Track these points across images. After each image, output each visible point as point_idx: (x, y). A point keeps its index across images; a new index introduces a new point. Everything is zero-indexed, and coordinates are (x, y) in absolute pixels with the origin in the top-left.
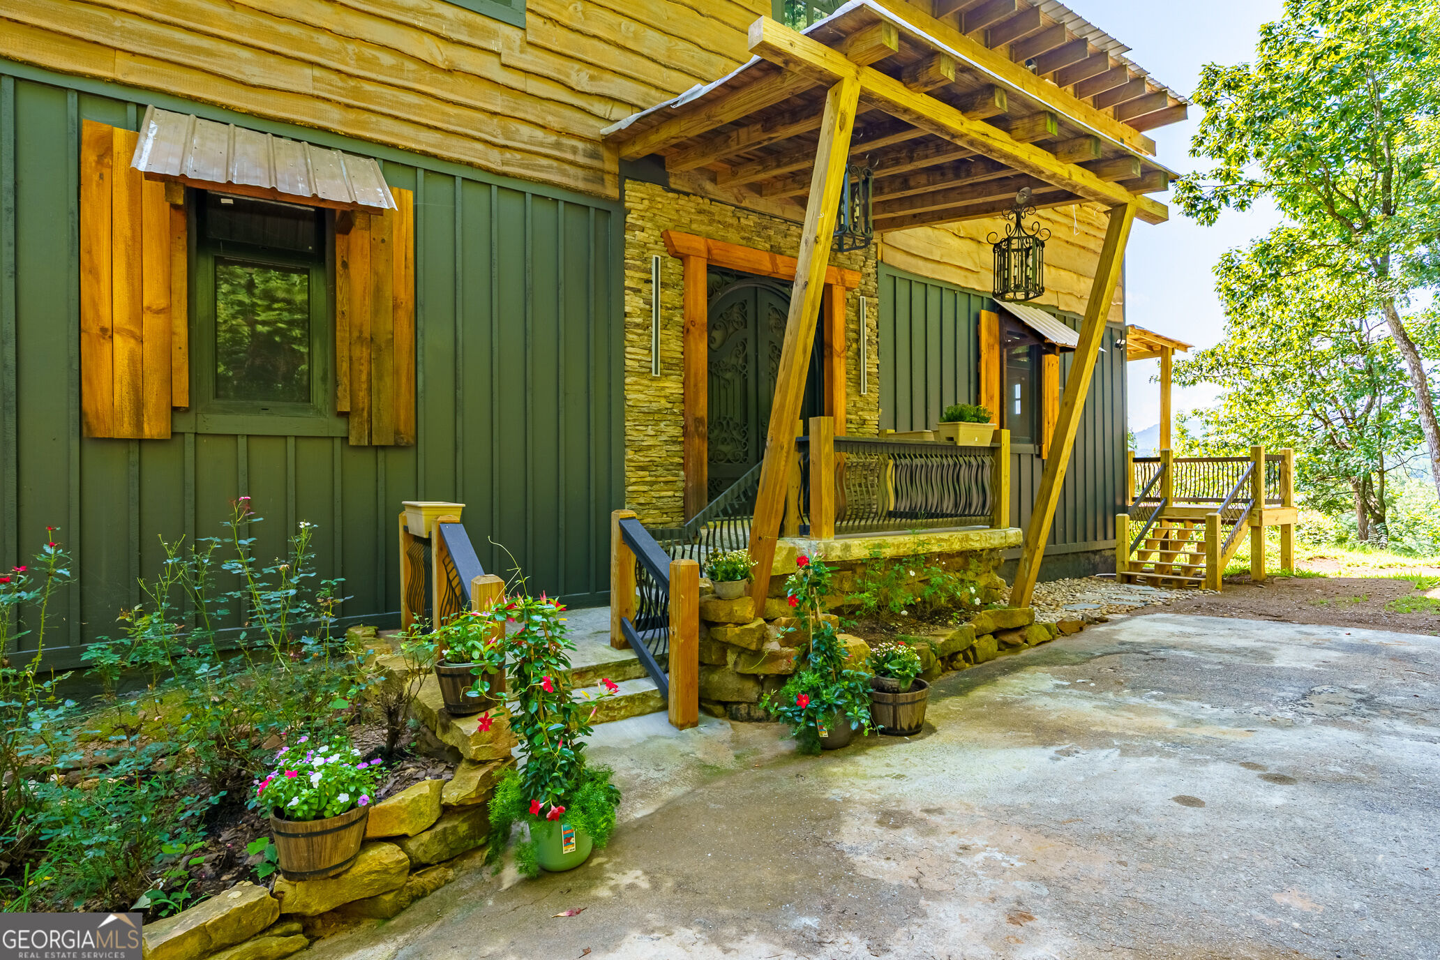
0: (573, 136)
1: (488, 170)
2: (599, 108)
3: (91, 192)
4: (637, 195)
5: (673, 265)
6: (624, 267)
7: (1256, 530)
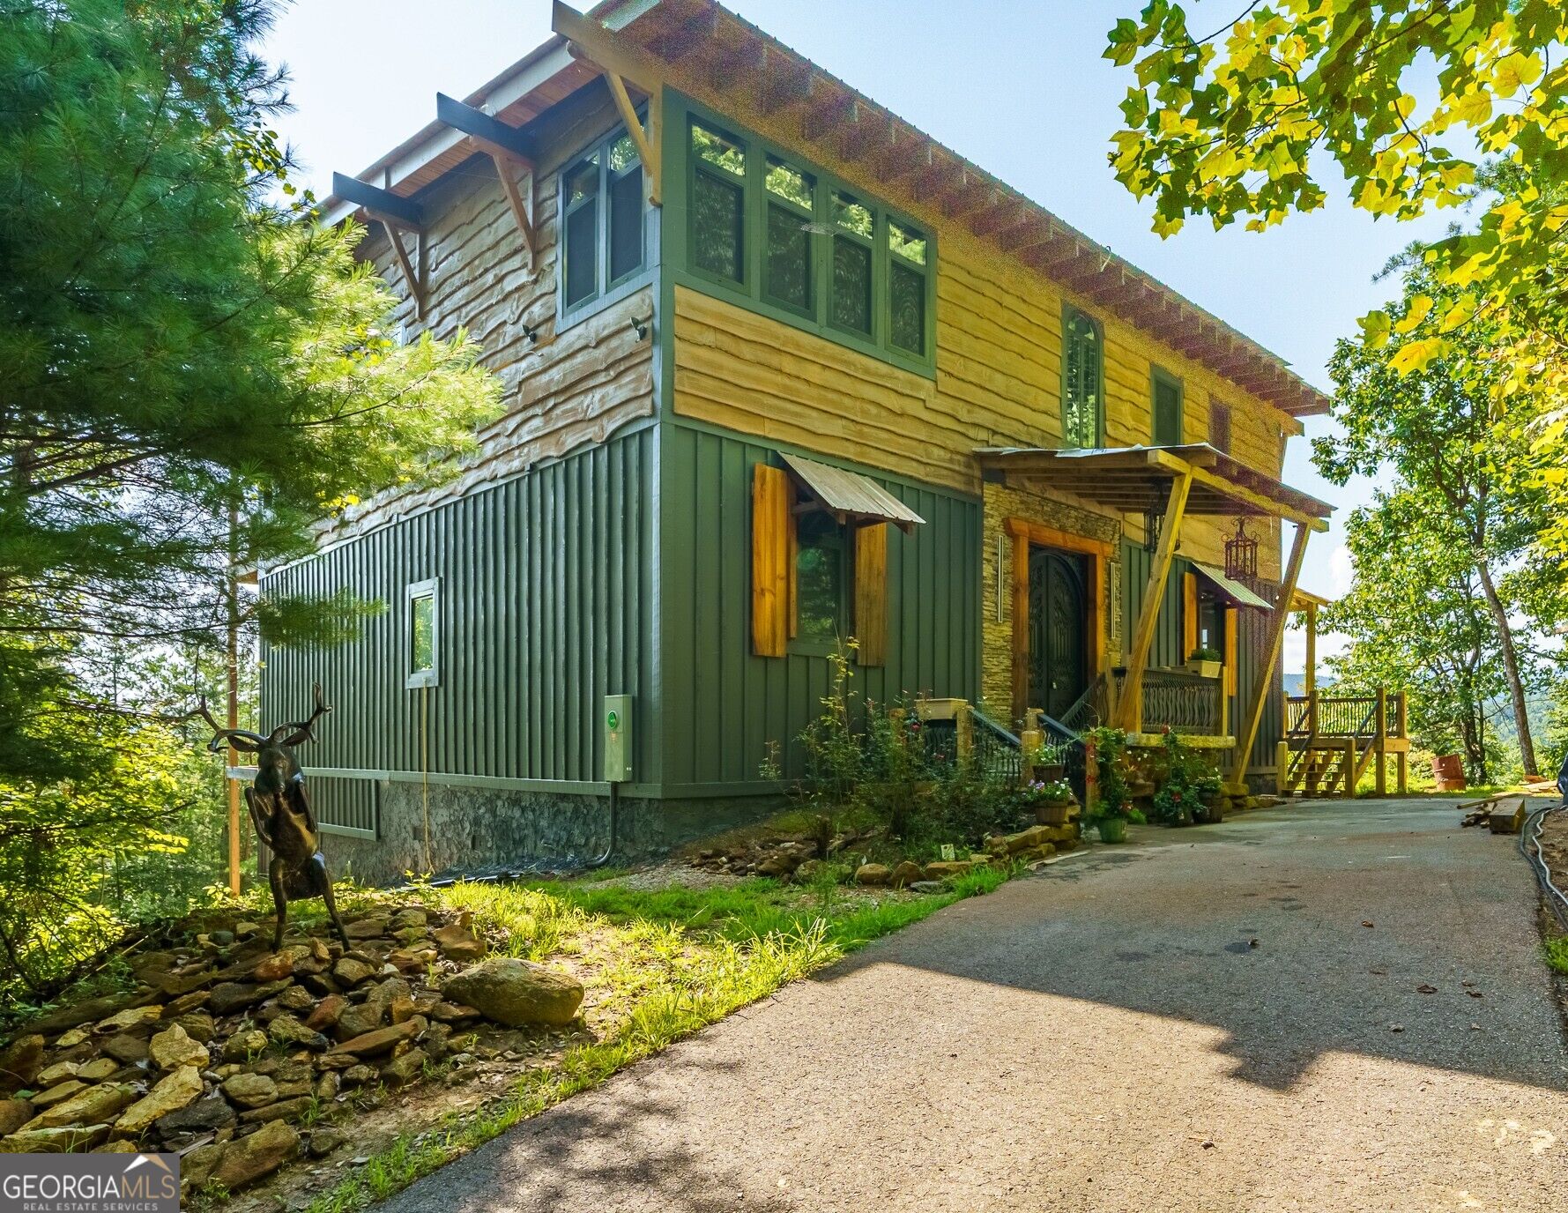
0: (958, 453)
1: (919, 480)
2: (972, 432)
3: (757, 507)
4: (990, 492)
5: (1008, 542)
6: (983, 544)
7: (1380, 755)
